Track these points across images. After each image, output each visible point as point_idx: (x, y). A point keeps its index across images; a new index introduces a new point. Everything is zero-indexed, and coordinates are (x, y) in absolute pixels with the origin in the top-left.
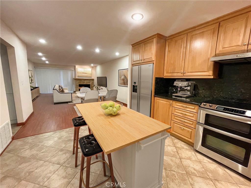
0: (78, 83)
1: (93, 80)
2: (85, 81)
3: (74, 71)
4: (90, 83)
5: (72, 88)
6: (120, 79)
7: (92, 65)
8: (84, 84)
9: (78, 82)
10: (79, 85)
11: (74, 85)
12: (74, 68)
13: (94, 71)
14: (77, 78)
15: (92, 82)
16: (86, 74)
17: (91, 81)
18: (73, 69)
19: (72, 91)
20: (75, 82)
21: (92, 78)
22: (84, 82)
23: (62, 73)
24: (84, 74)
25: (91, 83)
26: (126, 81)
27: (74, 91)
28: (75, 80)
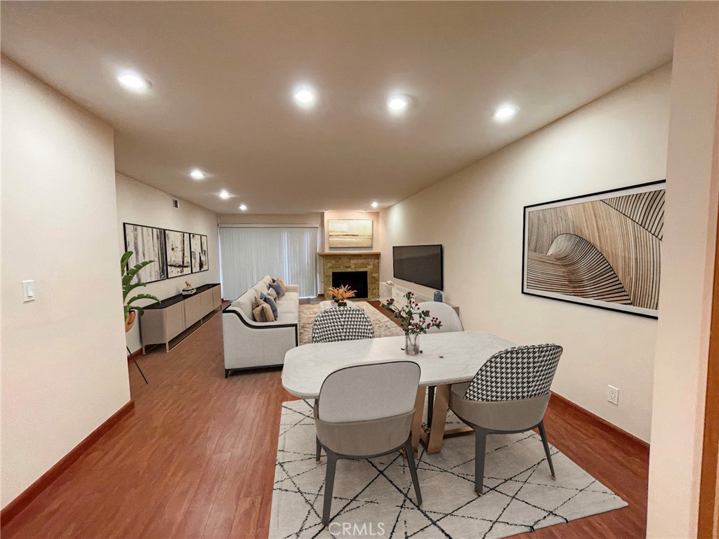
0: (330, 268)
1: (377, 256)
2: (353, 261)
3: (319, 230)
4: (368, 269)
5: (313, 285)
6: (534, 255)
7: (375, 205)
8: (349, 270)
9: (329, 265)
10: (333, 273)
11: (320, 274)
12: (319, 220)
13: (380, 228)
14: (327, 251)
15: (374, 264)
16: (354, 239)
17: (372, 262)
18: (317, 226)
19: (311, 294)
20: (322, 262)
21: (375, 251)
22: (347, 265)
23: (285, 236)
24: (348, 239)
25: (371, 267)
26: (590, 270)
27: (319, 293)
28: (322, 258)
